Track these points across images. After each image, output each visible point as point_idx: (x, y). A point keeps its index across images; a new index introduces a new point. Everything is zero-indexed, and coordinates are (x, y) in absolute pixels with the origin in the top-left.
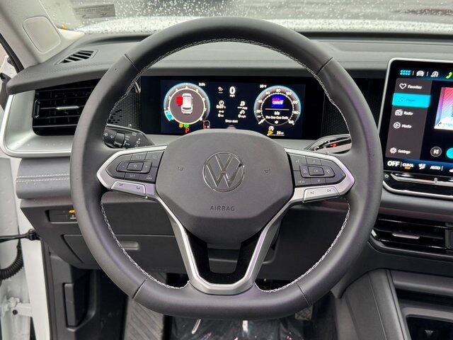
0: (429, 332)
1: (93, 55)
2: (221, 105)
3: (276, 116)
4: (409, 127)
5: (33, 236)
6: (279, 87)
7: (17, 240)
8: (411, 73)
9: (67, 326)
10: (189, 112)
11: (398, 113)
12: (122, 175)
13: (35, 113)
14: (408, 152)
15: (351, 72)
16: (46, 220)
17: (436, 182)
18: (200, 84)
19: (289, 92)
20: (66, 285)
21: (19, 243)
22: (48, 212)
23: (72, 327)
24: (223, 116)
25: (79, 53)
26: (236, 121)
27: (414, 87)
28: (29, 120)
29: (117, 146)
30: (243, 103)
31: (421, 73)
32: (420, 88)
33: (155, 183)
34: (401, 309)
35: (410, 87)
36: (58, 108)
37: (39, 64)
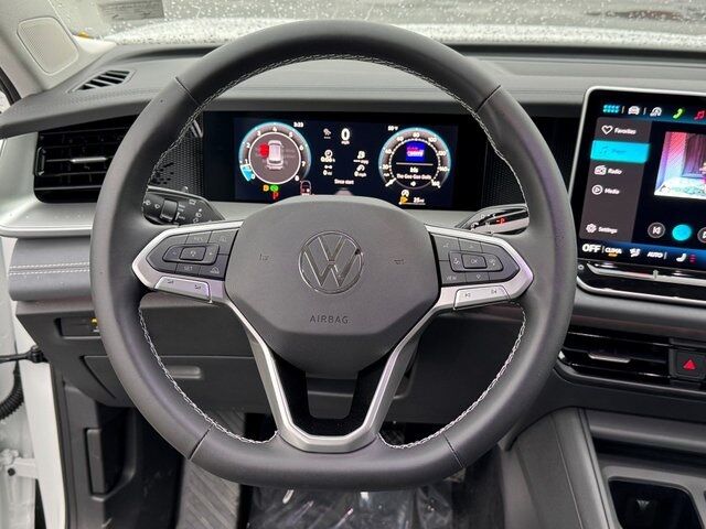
0: (643, 503)
1: (128, 77)
2: (328, 157)
3: (413, 174)
4: (616, 192)
5: (37, 357)
6: (417, 129)
7: (14, 363)
8: (621, 109)
9: (92, 493)
10: (279, 167)
11: (600, 170)
12: (172, 266)
13: (37, 167)
14: (614, 231)
15: (528, 107)
16: (56, 333)
17: (656, 277)
18: (296, 124)
19: (433, 138)
20: (89, 431)
21: (17, 367)
22: (58, 321)
23: (99, 495)
24: (330, 174)
25: (107, 74)
26: (352, 182)
27: (624, 131)
28: (29, 179)
29: (165, 222)
30: (362, 154)
31: (634, 110)
32: (633, 132)
33: (223, 279)
34: (601, 468)
35: (618, 131)
36: (74, 161)
37: (44, 91)
